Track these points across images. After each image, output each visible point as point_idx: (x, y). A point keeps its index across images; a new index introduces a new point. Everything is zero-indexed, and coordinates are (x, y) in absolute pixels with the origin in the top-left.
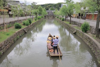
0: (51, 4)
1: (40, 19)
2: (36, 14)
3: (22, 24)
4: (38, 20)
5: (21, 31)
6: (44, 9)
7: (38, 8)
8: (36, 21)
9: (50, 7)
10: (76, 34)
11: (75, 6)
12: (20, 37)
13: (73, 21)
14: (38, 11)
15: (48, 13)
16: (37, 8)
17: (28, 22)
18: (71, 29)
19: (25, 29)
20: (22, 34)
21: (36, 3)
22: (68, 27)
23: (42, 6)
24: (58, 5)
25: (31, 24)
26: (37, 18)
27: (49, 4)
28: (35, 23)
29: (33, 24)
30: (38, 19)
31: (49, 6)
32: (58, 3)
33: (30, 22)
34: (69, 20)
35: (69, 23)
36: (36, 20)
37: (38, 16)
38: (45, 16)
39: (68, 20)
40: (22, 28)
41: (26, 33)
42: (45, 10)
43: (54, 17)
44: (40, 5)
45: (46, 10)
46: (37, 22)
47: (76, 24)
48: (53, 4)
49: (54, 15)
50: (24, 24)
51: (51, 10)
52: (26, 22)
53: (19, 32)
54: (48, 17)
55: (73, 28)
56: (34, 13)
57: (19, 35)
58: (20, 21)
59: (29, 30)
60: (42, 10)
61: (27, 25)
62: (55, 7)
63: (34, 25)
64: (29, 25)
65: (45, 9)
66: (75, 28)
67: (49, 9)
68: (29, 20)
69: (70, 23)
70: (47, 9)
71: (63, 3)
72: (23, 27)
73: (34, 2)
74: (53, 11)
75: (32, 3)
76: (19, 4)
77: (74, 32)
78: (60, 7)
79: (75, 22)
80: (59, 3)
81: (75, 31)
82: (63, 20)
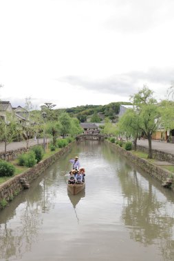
0: (91, 107)
1: (64, 145)
2: (54, 133)
3: (17, 161)
4: (58, 150)
5: (13, 182)
6: (73, 120)
7: (59, 117)
8: (53, 153)
9: (89, 114)
10: (170, 189)
11: (161, 111)
12: (10, 201)
13: (156, 151)
14: (58, 125)
15: (86, 129)
16: (56, 119)
17: (32, 157)
18: (154, 174)
19: (23, 176)
20: (16, 193)
21: (54, 106)
22: (146, 169)
23: (69, 111)
24: (111, 109)
25: (41, 162)
26: (57, 144)
27: (87, 107)
28: (52, 158)
29: (45, 162)
30: (60, 147)
31: (88, 110)
32: (110, 104)
33: (39, 157)
34: (144, 147)
35: (147, 156)
36: (53, 150)
37: (60, 139)
38: (77, 139)
39: (142, 148)
40: (15, 173)
41: (25, 188)
42: (76, 123)
43: (103, 141)
44: (63, 110)
45: (78, 121)
46: (57, 155)
47: (168, 160)
48: (96, 106)
49: (101, 134)
50: (21, 164)
51: (92, 121)
52: (26, 156)
53: (7, 187)
54: (85, 139)
55: (162, 172)
56: (48, 132)
57: (6, 196)
58: (11, 153)
59: (35, 178)
60: (69, 123)
61: (30, 165)
62: (104, 113)
63: (49, 164)
64: (36, 165)
65: (76, 119)
66: (167, 171)
67: (88, 120)
68: (36, 152)
69: (150, 157)
70: (83, 121)
71: (123, 103)
72: (20, 172)
73: (47, 104)
74: (98, 125)
75: (42, 107)
76: (9, 110)
77: (165, 184)
78: (118, 113)
79: (163, 153)
80: (113, 104)
81: (168, 180)
82: (129, 148)
